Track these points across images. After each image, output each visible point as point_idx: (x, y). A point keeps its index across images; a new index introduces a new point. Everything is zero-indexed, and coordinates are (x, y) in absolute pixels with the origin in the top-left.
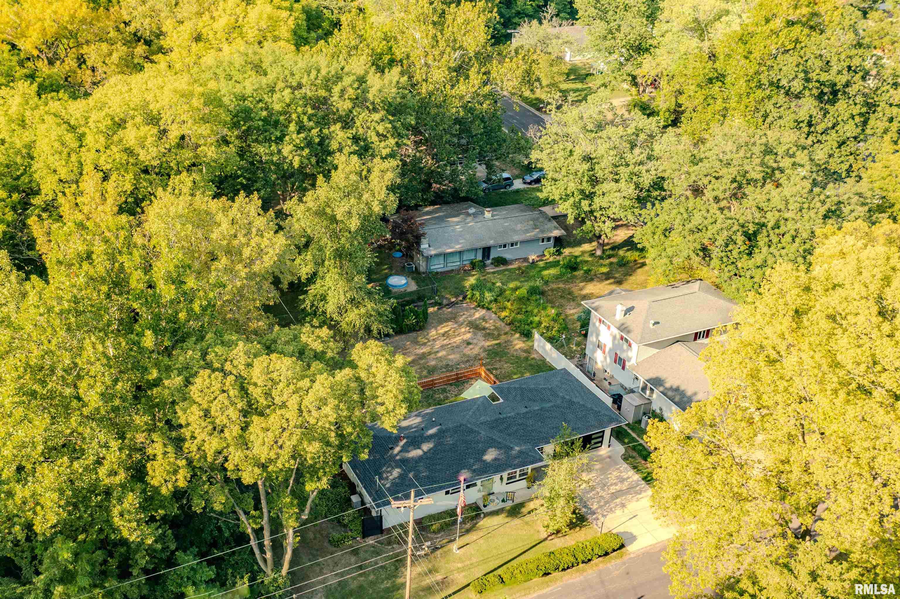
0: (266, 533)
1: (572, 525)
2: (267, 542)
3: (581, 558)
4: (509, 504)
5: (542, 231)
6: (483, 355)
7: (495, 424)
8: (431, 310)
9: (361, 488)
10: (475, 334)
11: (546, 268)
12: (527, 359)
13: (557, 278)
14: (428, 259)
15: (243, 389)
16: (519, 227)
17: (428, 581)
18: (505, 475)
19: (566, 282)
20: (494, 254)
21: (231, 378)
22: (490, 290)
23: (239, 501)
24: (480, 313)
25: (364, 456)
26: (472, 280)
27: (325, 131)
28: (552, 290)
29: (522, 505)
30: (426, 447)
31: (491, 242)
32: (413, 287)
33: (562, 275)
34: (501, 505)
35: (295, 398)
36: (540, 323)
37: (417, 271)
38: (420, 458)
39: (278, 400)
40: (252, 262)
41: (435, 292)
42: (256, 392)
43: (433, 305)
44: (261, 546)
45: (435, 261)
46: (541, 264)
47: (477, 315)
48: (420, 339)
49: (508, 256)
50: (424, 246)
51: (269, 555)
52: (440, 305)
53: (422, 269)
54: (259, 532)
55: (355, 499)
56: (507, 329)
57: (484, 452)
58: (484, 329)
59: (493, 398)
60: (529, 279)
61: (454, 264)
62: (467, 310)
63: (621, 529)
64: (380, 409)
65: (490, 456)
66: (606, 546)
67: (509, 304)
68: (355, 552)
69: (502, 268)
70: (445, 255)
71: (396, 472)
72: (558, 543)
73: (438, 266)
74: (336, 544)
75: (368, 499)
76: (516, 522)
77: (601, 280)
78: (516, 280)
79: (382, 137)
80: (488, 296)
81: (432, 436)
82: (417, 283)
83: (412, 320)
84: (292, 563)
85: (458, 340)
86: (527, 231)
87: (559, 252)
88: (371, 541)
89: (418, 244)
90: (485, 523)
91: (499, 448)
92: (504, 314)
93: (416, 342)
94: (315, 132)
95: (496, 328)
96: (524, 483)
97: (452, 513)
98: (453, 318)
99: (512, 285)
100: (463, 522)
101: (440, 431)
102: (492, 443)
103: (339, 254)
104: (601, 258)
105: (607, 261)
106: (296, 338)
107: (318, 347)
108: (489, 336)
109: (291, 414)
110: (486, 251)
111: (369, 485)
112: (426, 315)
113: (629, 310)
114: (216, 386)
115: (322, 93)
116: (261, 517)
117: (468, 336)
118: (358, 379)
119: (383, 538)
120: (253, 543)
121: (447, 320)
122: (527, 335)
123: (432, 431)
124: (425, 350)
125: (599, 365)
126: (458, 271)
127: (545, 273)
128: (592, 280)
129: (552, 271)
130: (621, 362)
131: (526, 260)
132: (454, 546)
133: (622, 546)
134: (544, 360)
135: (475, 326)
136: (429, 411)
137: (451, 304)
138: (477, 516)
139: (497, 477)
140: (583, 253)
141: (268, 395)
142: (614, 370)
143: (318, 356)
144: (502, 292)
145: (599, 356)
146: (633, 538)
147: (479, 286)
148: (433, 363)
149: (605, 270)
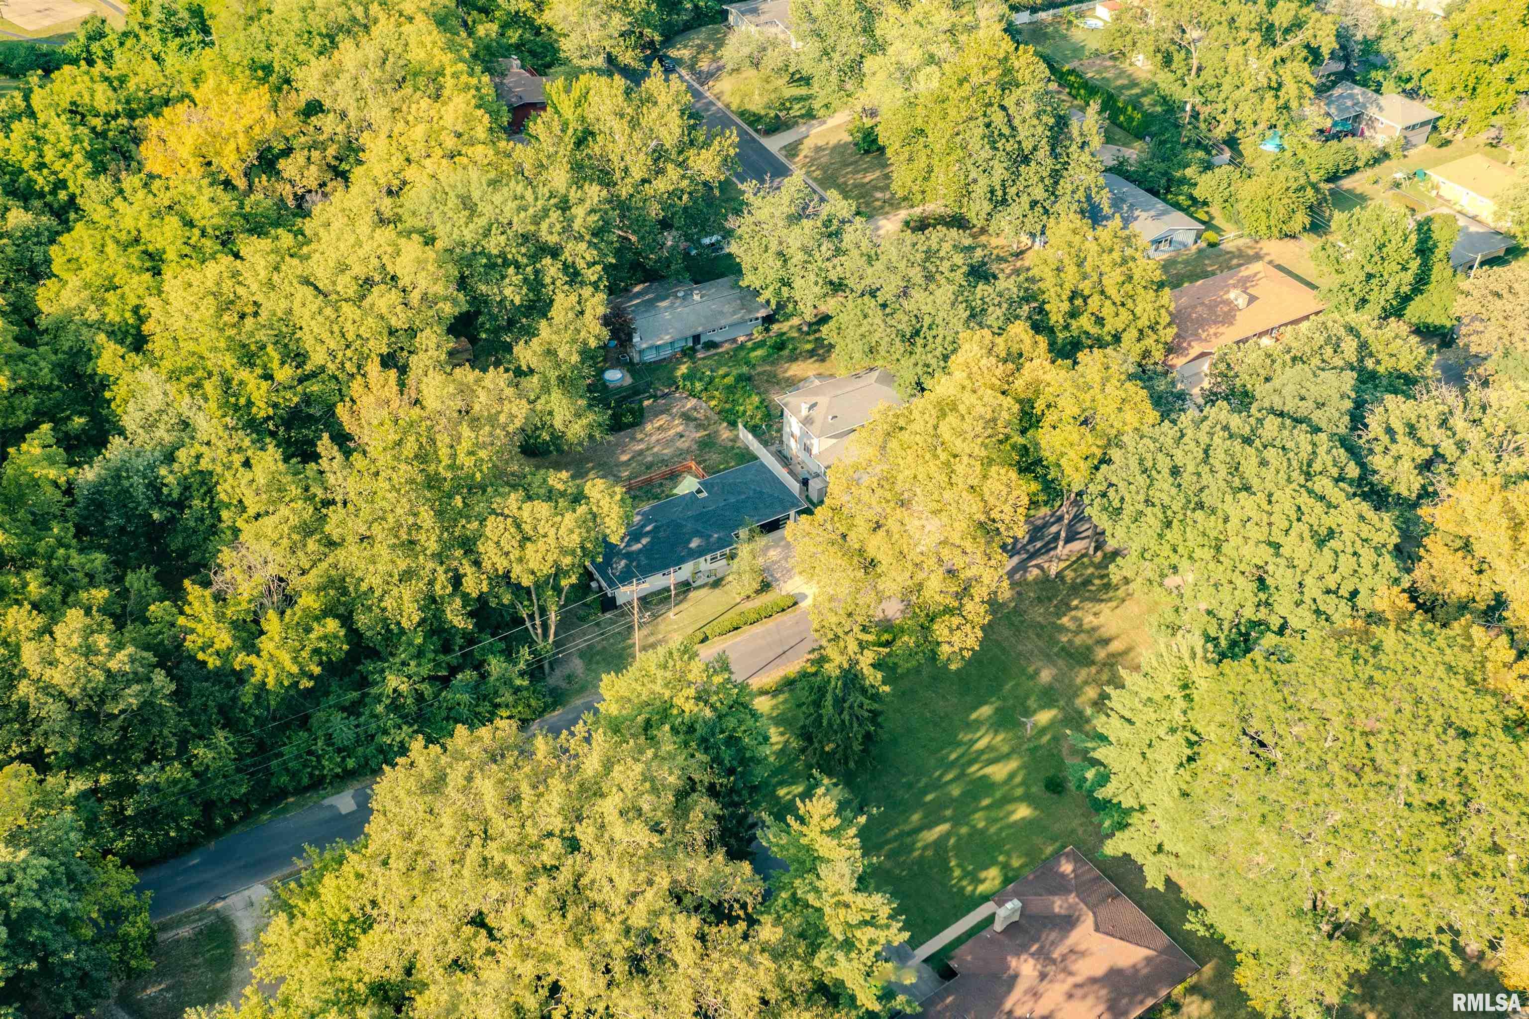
0: (537, 616)
1: (758, 592)
2: (538, 622)
3: (763, 614)
4: (713, 578)
5: (750, 312)
6: (695, 447)
7: (698, 518)
8: (646, 403)
9: (597, 575)
10: (687, 425)
11: (754, 349)
12: (733, 448)
13: (764, 359)
14: (641, 352)
15: (518, 526)
16: (726, 308)
17: (652, 640)
18: (708, 557)
19: (772, 363)
20: (703, 339)
21: (509, 520)
22: (700, 380)
23: (517, 597)
24: (692, 403)
25: (600, 560)
26: (683, 369)
27: (538, 266)
28: (759, 374)
29: (722, 579)
30: (645, 541)
31: (700, 329)
32: (628, 380)
33: (769, 355)
34: (707, 580)
35: (553, 530)
36: (745, 412)
37: (631, 362)
38: (640, 550)
39: (541, 532)
40: (507, 425)
41: (649, 385)
42: (527, 528)
43: (648, 398)
44: (533, 626)
45: (647, 353)
46: (749, 344)
47: (689, 405)
48: (639, 436)
49: (717, 339)
50: (636, 339)
51: (539, 631)
52: (655, 397)
53: (636, 359)
54: (531, 617)
55: (594, 585)
56: (716, 417)
57: (689, 541)
58: (696, 419)
59: (699, 491)
60: (738, 363)
61: (666, 353)
62: (681, 399)
63: (796, 591)
64: (608, 531)
65: (694, 544)
66: (782, 604)
67: (716, 393)
68: (598, 624)
69: (713, 351)
70: (657, 348)
71: (623, 563)
72: (750, 605)
73: (650, 357)
74: (583, 619)
75: (604, 584)
76: (717, 591)
77: (806, 359)
78: (725, 365)
79: (590, 265)
80: (699, 386)
81: (649, 532)
82: (632, 376)
83: (629, 419)
84: (556, 635)
85: (672, 432)
86: (734, 313)
87: (767, 330)
88: (608, 615)
89: (630, 339)
90: (692, 595)
91: (701, 537)
92: (713, 403)
93: (633, 439)
94: (529, 269)
95: (707, 418)
96: (724, 562)
97: (668, 589)
98: (666, 410)
99: (721, 372)
100: (676, 595)
101: (655, 528)
102: (697, 533)
103: (561, 380)
104: (808, 334)
105: (812, 338)
106: (545, 481)
107: (560, 487)
108: (700, 426)
109: (551, 540)
110: (696, 338)
111: (604, 575)
112: (641, 410)
113: (812, 407)
114: (502, 526)
115: (533, 228)
116: (532, 604)
117: (681, 428)
118: (591, 512)
119: (616, 612)
120: (528, 624)
121: (662, 412)
122: (733, 424)
123: (648, 528)
124: (642, 446)
125: (794, 451)
126: (670, 358)
127: (753, 354)
128: (796, 359)
129: (759, 352)
130: (807, 449)
131: (734, 340)
132: (671, 614)
133: (795, 604)
134: (747, 448)
135: (686, 417)
136: (646, 508)
137: (665, 396)
138: (688, 590)
139: (702, 559)
140: (791, 327)
141: (535, 528)
142: (802, 456)
143: (563, 494)
144: (712, 380)
145: (793, 443)
146: (805, 597)
147: (690, 377)
148: (649, 459)
149: (809, 347)
